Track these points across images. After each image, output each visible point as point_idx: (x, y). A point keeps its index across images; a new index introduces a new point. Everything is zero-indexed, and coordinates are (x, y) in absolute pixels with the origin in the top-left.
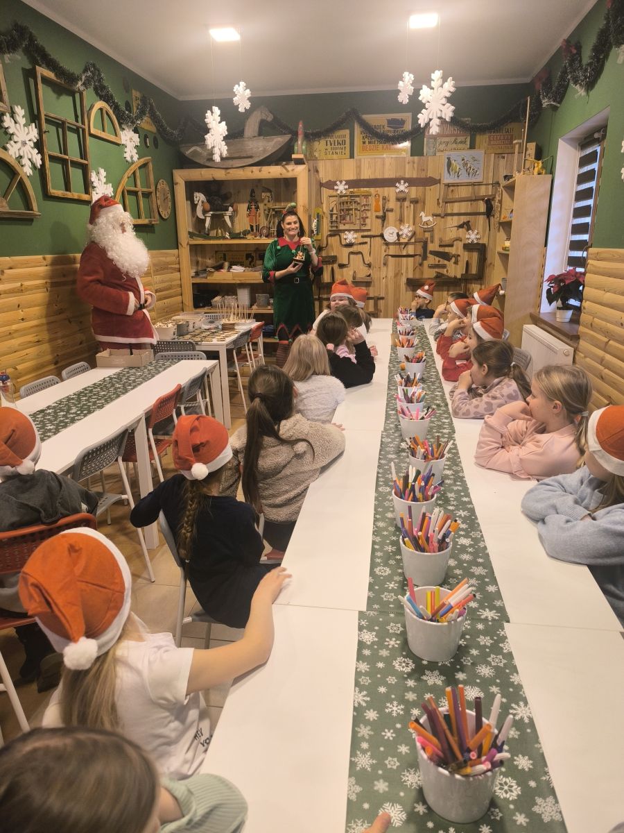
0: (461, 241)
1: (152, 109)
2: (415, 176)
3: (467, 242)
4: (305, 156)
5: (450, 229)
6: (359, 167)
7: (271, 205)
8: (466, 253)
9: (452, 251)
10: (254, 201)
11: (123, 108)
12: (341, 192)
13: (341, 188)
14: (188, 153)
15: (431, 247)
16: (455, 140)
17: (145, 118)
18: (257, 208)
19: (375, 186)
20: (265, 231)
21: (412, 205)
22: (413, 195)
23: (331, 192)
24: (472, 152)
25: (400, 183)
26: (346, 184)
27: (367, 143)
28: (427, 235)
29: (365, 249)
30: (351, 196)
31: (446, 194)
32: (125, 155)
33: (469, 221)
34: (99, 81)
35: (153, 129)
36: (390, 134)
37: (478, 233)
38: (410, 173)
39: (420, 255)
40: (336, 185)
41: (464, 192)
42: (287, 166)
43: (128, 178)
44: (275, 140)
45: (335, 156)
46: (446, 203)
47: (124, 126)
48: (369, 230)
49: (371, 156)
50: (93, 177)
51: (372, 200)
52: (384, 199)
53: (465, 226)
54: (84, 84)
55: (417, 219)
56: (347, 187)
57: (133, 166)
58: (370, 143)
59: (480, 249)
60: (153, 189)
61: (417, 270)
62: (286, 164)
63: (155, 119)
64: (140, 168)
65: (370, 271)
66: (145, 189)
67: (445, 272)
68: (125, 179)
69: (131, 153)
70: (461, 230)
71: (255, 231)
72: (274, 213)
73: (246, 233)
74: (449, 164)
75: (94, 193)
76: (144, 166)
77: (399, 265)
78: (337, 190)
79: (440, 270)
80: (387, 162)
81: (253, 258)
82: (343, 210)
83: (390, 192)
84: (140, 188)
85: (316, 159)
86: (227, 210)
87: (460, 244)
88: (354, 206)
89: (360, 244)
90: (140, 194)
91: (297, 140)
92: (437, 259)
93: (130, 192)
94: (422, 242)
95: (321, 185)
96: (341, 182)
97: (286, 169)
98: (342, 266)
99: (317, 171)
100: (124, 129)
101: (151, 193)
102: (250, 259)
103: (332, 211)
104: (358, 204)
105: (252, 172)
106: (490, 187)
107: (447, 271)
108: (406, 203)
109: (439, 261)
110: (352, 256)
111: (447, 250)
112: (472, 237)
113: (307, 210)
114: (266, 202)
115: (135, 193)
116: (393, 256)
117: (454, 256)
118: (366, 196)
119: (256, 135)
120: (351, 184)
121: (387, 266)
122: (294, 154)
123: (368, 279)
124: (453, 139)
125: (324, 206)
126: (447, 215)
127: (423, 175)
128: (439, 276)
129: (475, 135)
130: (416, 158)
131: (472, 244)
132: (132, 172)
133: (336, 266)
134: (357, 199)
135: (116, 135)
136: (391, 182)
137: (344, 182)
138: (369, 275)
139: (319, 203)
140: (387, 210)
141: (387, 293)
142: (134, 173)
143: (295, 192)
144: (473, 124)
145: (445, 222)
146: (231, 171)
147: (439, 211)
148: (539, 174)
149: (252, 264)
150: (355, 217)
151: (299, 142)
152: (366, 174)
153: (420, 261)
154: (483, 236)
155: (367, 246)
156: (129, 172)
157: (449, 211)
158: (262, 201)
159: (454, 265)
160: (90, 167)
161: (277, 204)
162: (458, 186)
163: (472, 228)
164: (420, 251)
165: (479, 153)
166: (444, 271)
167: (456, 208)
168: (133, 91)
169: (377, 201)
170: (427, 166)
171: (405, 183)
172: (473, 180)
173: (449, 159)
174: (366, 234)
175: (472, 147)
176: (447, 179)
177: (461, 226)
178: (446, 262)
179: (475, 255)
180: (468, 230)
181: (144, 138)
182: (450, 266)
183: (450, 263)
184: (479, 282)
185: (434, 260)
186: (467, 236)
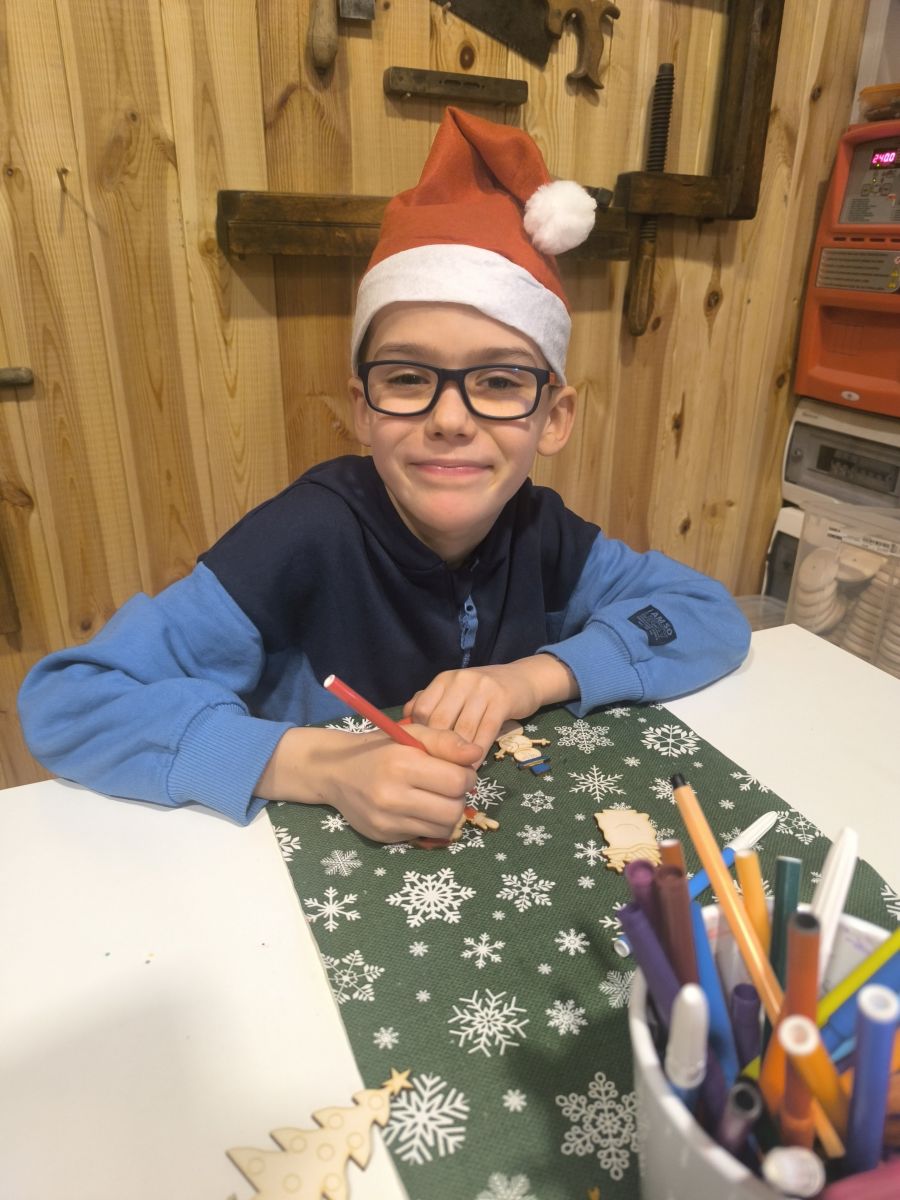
61: (299, 123)
109: (467, 55)
117: (573, 17)
153: (324, 32)
159: (569, 104)
182: (542, 102)
183: (542, 79)
184: (708, 241)
185: (427, 33)
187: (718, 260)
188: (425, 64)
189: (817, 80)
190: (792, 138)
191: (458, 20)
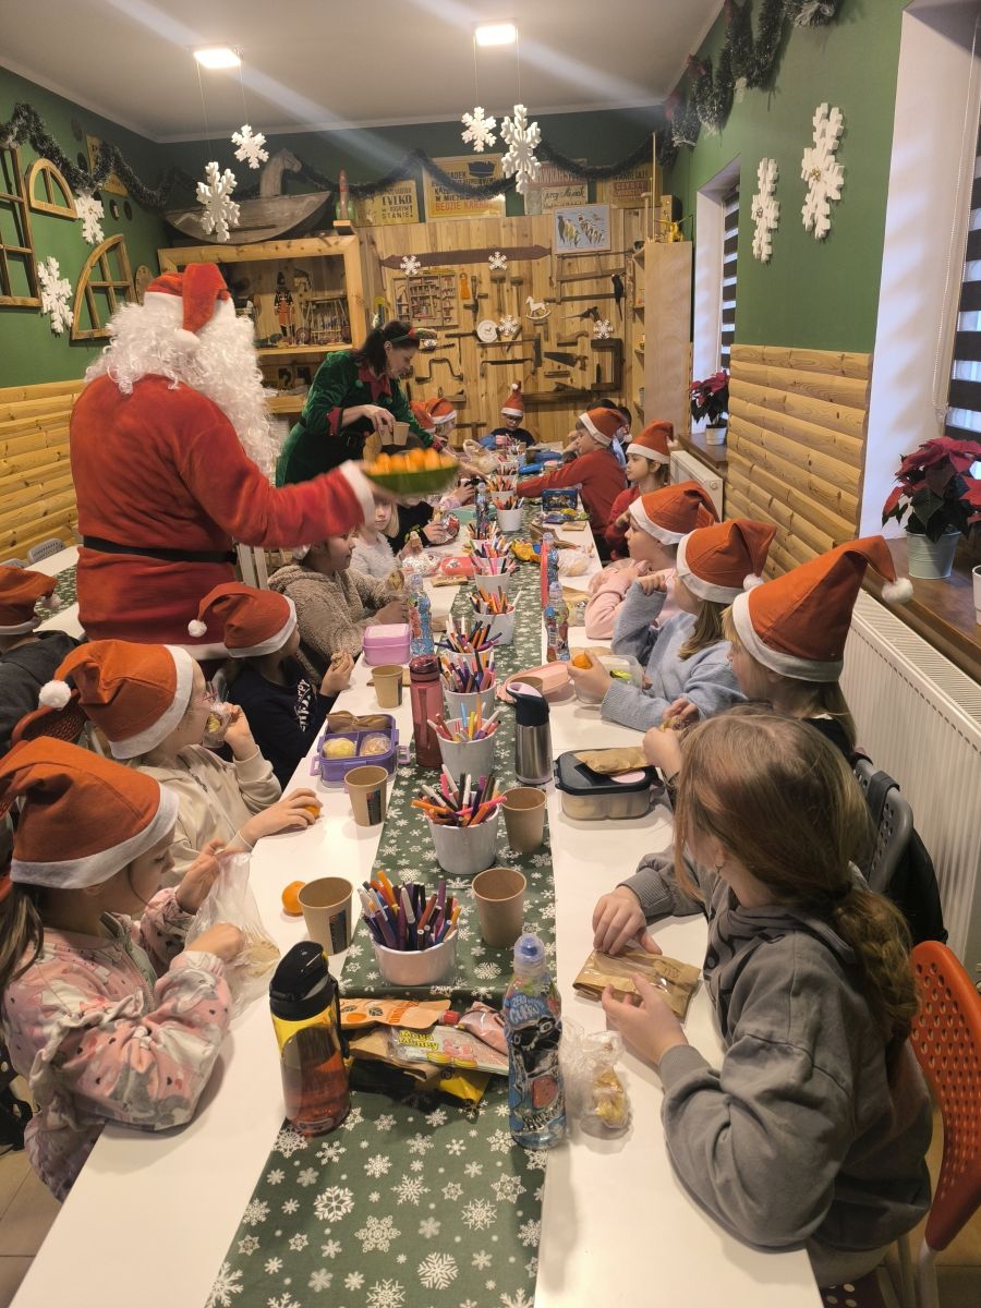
0: (587, 336)
1: (118, 161)
2: (515, 245)
3: (595, 337)
4: (353, 222)
5: (570, 320)
6: (433, 235)
7: (309, 296)
8: (596, 354)
9: (576, 351)
10: (283, 291)
11: (75, 165)
12: (411, 272)
13: (411, 266)
14: (178, 223)
15: (546, 347)
16: (567, 191)
17: (110, 177)
18: (290, 300)
19: (460, 263)
20: (303, 335)
21: (514, 288)
22: (515, 273)
23: (396, 273)
24: (592, 207)
25: (494, 256)
26: (416, 261)
27: (442, 199)
28: (540, 329)
29: (452, 354)
30: (426, 278)
31: (561, 269)
32: (84, 234)
33: (596, 308)
34: (38, 130)
35: (123, 191)
36: (475, 185)
37: (609, 325)
38: (508, 240)
39: (531, 359)
40: (403, 262)
41: (586, 266)
42: (327, 239)
43: (92, 268)
44: (307, 200)
45: (398, 220)
46: (562, 282)
47: (78, 192)
48: (456, 327)
49: (450, 219)
50: (42, 272)
51: (456, 283)
52: (474, 279)
53: (591, 314)
54: (17, 139)
55: (524, 308)
56: (418, 264)
57: (98, 249)
58: (446, 198)
59: (616, 347)
60: (130, 281)
61: (530, 383)
62: (327, 235)
63: (123, 175)
64: (107, 251)
65: (463, 387)
66: (119, 283)
67: (569, 383)
68: (88, 271)
69: (92, 230)
70: (585, 320)
71: (289, 334)
72: (314, 307)
73: (275, 339)
74: (562, 226)
75: (44, 294)
76: (114, 247)
77: (502, 377)
78: (404, 270)
79: (562, 380)
80: (474, 225)
81: (289, 374)
82: (416, 299)
83: (482, 270)
84: (111, 282)
85: (370, 225)
86: (245, 306)
87: (587, 342)
88: (431, 292)
89: (445, 347)
90: (112, 290)
91: (339, 200)
92: (556, 364)
93: (97, 289)
94: (532, 339)
95: (381, 263)
96: (409, 257)
97: (326, 242)
98: (421, 381)
99: (373, 243)
100: (79, 196)
101: (128, 287)
102: (285, 377)
103: (400, 300)
104: (437, 288)
105: (277, 248)
106: (622, 256)
107: (572, 381)
108: (506, 285)
109: (559, 367)
110: (434, 365)
111: (569, 350)
112: (602, 329)
113: (363, 302)
114: (301, 291)
115: (104, 290)
116: (493, 363)
117: (578, 358)
118: (448, 277)
119: (278, 193)
120: (424, 259)
121: (486, 378)
122: (336, 219)
123: (461, 398)
124: (564, 189)
125: (388, 293)
126: (565, 300)
127: (525, 244)
128: (560, 388)
129: (595, 183)
130: (514, 218)
131: (603, 340)
132: (97, 258)
133: (412, 381)
134: (435, 282)
135: (69, 206)
136: (482, 256)
137: (414, 258)
138: (462, 393)
139: (381, 291)
140: (480, 297)
141: (489, 417)
142: (100, 260)
143: (343, 275)
144: (590, 167)
145: (564, 309)
146: (245, 248)
147: (553, 295)
148: (676, 241)
149: (289, 384)
150: (435, 307)
151: (343, 203)
152: (446, 245)
154: (618, 329)
155: (455, 351)
156: (93, 260)
157: (567, 295)
158: (296, 290)
159: (580, 372)
160: (35, 257)
161: (319, 293)
162: (576, 257)
163: (601, 316)
164: (531, 353)
165: (603, 208)
166: (567, 381)
167: (577, 289)
168: (88, 138)
169: (465, 284)
170: (531, 231)
171: (501, 255)
172: (598, 248)
173: (560, 218)
174: (452, 332)
175: (592, 199)
176: (561, 248)
177: (585, 315)
178: (569, 368)
179: (609, 356)
180: (595, 320)
181: (110, 206)
182: (575, 373)
183: (574, 369)
185: (552, 365)
186: (595, 329)
187: (620, 398)
188: (552, 370)
191: (557, 362)
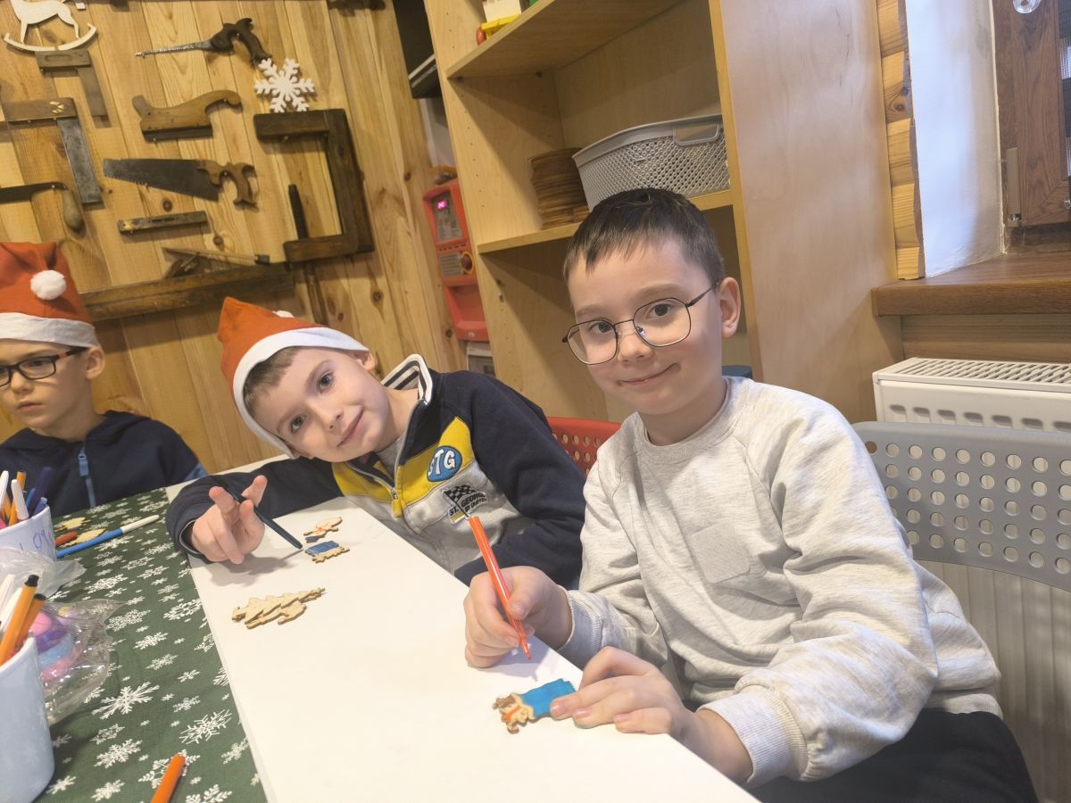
0: (238, 107)
3: (264, 108)
5: (172, 60)
8: (277, 159)
9: (212, 152)
15: (105, 143)
28: (68, 87)
33: (248, 24)
37: (299, 74)
39: (59, 186)
53: (236, 42)
59: (329, 136)
67: (211, 249)
70: (223, 61)
79: (187, 243)
87: (241, 123)
92: (156, 196)
94: (48, 121)
107: (218, 241)
109: (167, 205)
111: (188, 150)
112: (281, 87)
117: (227, 174)
128: (185, 266)
131: (290, 114)
145: (142, 27)
153: (72, 212)
154: (325, 86)
159: (239, 215)
163: (269, 49)
164: (50, 166)
166: (207, 243)
177: (219, 45)
178: (199, 204)
179: (316, 165)
180: (254, 59)
182: (222, 217)
183: (219, 207)
184: (361, 266)
185: (140, 199)
186: (261, 86)
187: (372, 275)
188: (142, 215)
189: (405, 169)
190: (400, 201)
191: (157, 190)
